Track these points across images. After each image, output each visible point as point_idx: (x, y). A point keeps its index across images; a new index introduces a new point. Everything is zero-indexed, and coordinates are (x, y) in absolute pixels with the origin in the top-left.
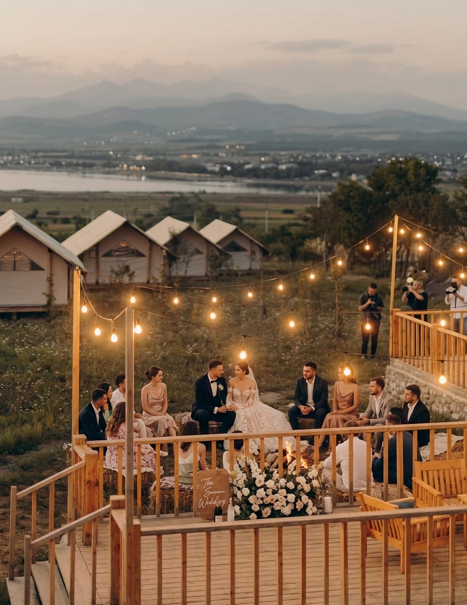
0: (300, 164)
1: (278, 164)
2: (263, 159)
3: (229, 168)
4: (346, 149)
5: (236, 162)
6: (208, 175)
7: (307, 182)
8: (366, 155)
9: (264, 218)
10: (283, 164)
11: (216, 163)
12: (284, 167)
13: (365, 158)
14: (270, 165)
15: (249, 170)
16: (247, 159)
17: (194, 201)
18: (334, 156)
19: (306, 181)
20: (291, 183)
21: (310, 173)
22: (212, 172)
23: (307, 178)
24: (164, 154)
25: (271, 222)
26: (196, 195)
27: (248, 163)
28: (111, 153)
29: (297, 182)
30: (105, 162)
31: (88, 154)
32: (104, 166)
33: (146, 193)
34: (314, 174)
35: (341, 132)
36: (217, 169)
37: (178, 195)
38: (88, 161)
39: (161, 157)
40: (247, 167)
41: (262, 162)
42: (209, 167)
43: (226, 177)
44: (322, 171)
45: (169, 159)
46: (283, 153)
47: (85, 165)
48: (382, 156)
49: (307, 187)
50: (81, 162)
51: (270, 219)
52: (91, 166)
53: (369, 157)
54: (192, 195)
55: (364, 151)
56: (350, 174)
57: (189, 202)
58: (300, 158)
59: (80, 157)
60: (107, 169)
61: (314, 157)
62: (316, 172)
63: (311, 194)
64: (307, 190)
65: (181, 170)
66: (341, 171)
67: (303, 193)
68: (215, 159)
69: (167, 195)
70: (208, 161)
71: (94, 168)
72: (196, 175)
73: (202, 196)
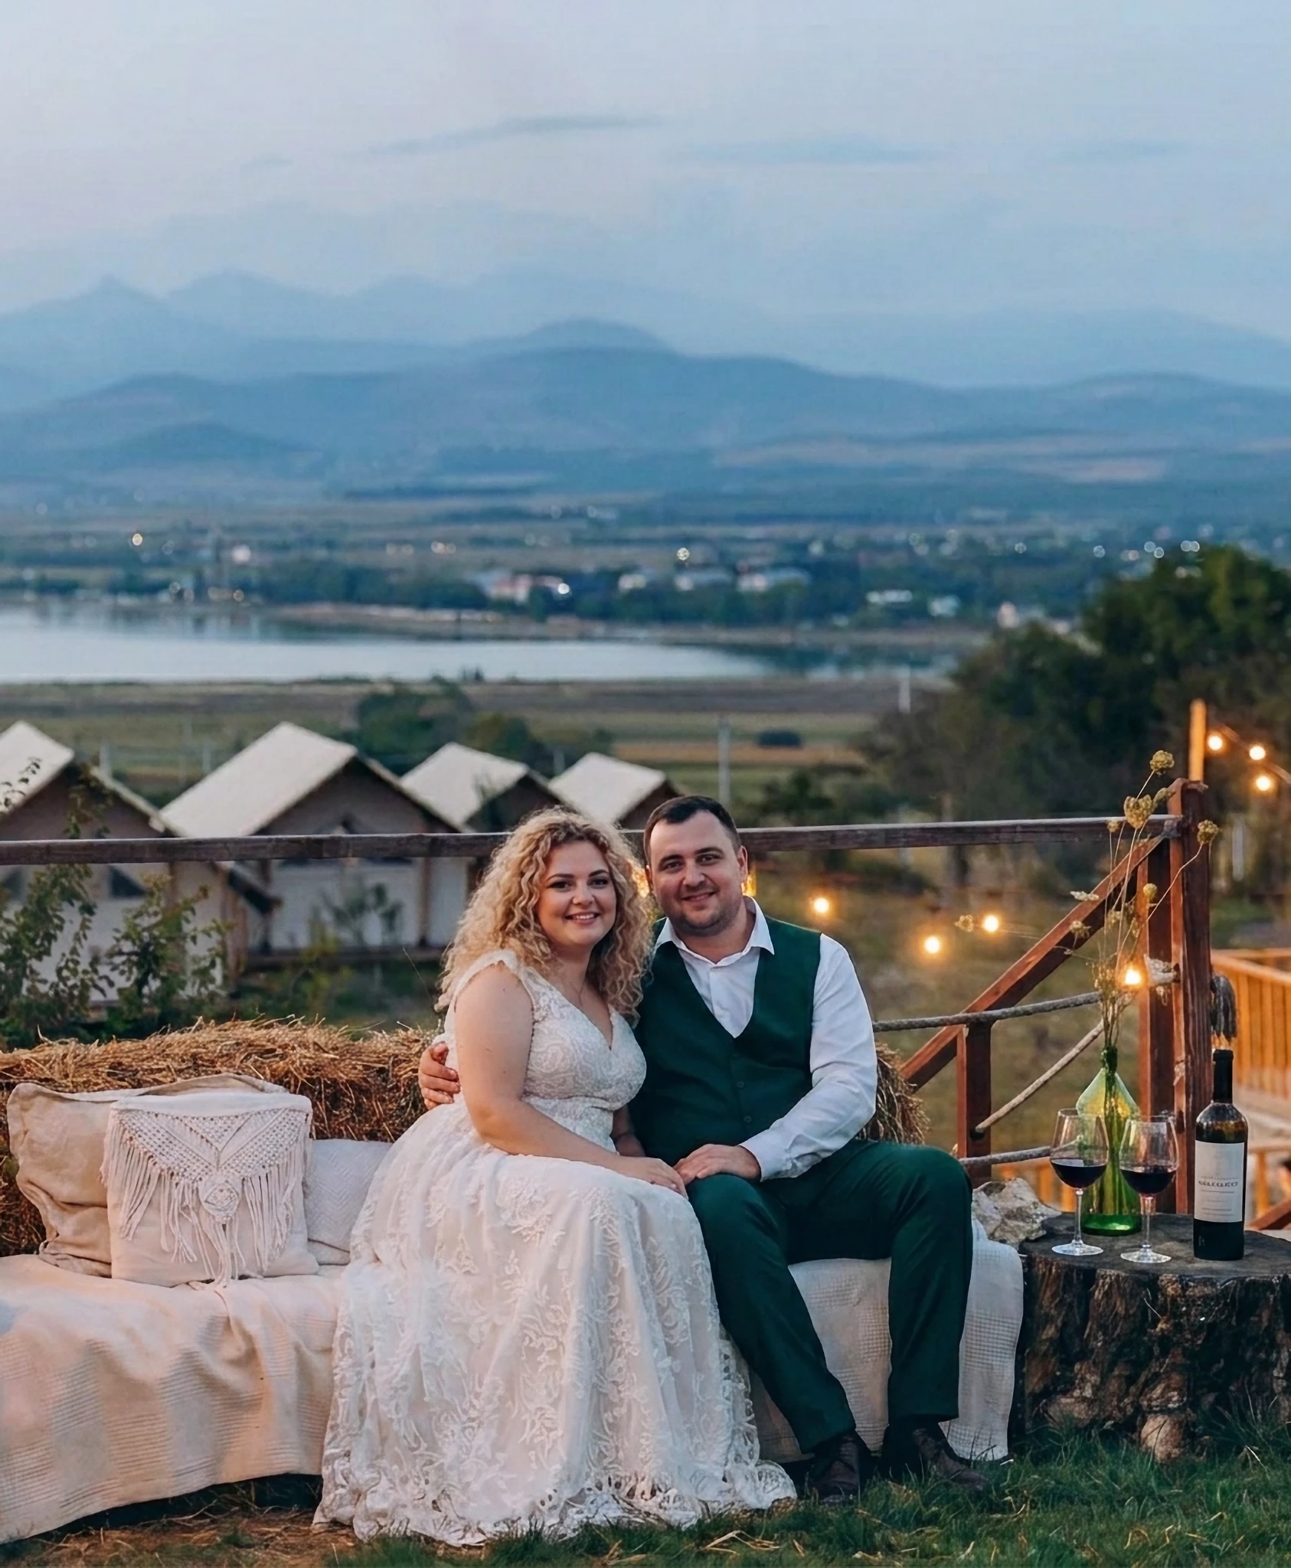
0: (818, 570)
1: (737, 572)
2: (683, 554)
3: (563, 589)
4: (979, 513)
5: (589, 567)
6: (490, 616)
7: (842, 635)
8: (1050, 535)
9: (714, 766)
10: (753, 570)
11: (517, 573)
12: (758, 583)
13: (1044, 545)
14: (707, 577)
15: (635, 595)
16: (625, 554)
17: (444, 707)
18: (937, 542)
19: (836, 629)
20: (782, 637)
21: (852, 603)
22: (508, 607)
23: (841, 621)
24: (330, 545)
25: (741, 775)
26: (449, 690)
27: (630, 569)
28: (137, 540)
29: (804, 635)
30: (119, 573)
31: (55, 547)
32: (114, 589)
33: (269, 684)
34: (865, 603)
35: (958, 457)
36: (521, 592)
37: (387, 689)
38: (53, 573)
39: (321, 554)
40: (627, 583)
41: (681, 567)
42: (495, 585)
43: (555, 622)
44: (893, 596)
45: (349, 559)
46: (754, 532)
47: (44, 588)
48: (1105, 539)
49: (841, 649)
50: (30, 574)
51: (734, 766)
52: (66, 590)
53: (1061, 543)
54: (436, 689)
55: (1042, 520)
56: (995, 603)
57: (427, 711)
58: (816, 549)
59: (24, 560)
60: (126, 601)
61: (863, 544)
62: (875, 598)
63: (858, 675)
64: (844, 663)
65: (390, 597)
66: (964, 593)
67: (826, 675)
68: (513, 556)
69: (350, 689)
70: (490, 566)
71: (80, 594)
72: (447, 616)
73: (471, 690)
